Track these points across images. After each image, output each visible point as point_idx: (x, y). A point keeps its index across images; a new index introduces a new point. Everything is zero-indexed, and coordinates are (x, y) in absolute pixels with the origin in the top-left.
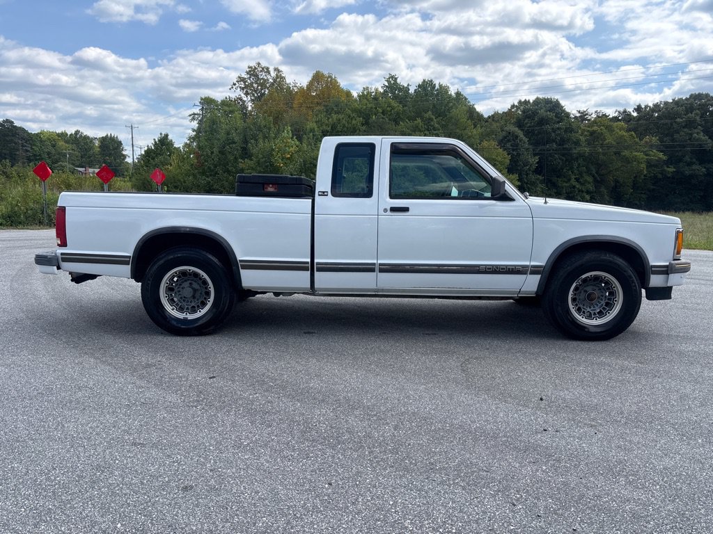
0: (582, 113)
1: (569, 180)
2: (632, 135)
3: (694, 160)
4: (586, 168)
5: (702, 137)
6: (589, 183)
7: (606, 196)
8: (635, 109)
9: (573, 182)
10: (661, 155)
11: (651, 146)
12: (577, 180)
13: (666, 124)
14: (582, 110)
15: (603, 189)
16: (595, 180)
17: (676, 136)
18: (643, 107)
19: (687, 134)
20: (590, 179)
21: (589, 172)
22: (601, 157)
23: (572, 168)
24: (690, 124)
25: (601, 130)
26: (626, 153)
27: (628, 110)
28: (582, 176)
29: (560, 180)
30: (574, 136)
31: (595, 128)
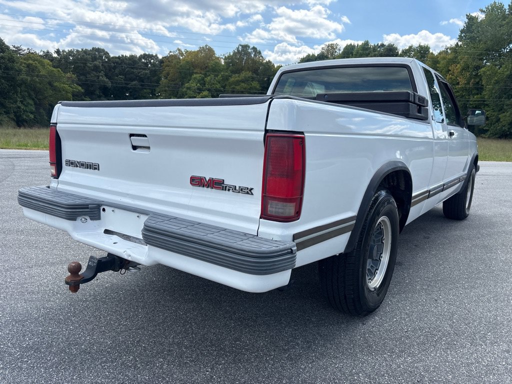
0: (17, 48)
1: (16, 102)
2: (59, 71)
3: (101, 94)
4: (28, 93)
5: (105, 79)
6: (32, 105)
7: (45, 117)
8: (55, 51)
9: (19, 104)
10: (80, 88)
11: (73, 81)
12: (22, 102)
13: (81, 66)
14: (16, 45)
15: (42, 111)
16: (35, 104)
17: (88, 76)
18: (61, 51)
19: (96, 76)
20: (31, 102)
21: (30, 96)
22: (38, 85)
23: (16, 92)
24: (96, 69)
25: (35, 63)
26: (56, 84)
27: (50, 51)
28: (25, 100)
29: (7, 101)
30: (16, 66)
31: (31, 62)
